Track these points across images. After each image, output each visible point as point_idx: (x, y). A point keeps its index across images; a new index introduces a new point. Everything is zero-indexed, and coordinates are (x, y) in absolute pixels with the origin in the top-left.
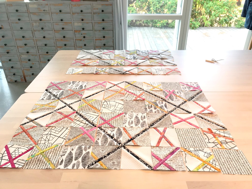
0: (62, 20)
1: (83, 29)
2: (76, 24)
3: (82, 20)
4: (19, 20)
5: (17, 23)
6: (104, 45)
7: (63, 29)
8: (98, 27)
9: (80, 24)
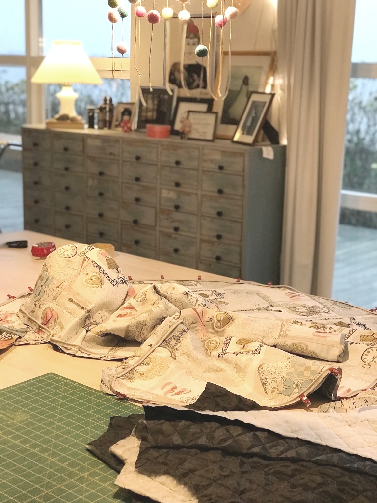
0: (138, 179)
1: (177, 207)
2: (165, 194)
3: (177, 185)
5: (62, 175)
6: (218, 259)
7: (138, 200)
8: (209, 208)
9: (173, 195)
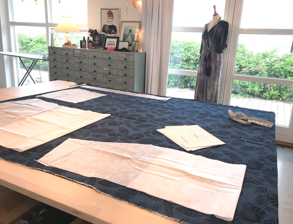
0: (95, 64)
1: (110, 73)
2: (105, 69)
4: (67, 61)
5: (65, 63)
8: (121, 73)
9: (108, 69)
